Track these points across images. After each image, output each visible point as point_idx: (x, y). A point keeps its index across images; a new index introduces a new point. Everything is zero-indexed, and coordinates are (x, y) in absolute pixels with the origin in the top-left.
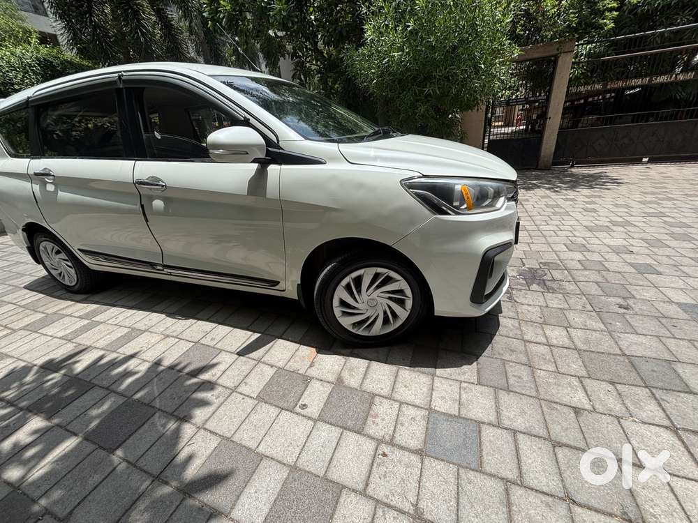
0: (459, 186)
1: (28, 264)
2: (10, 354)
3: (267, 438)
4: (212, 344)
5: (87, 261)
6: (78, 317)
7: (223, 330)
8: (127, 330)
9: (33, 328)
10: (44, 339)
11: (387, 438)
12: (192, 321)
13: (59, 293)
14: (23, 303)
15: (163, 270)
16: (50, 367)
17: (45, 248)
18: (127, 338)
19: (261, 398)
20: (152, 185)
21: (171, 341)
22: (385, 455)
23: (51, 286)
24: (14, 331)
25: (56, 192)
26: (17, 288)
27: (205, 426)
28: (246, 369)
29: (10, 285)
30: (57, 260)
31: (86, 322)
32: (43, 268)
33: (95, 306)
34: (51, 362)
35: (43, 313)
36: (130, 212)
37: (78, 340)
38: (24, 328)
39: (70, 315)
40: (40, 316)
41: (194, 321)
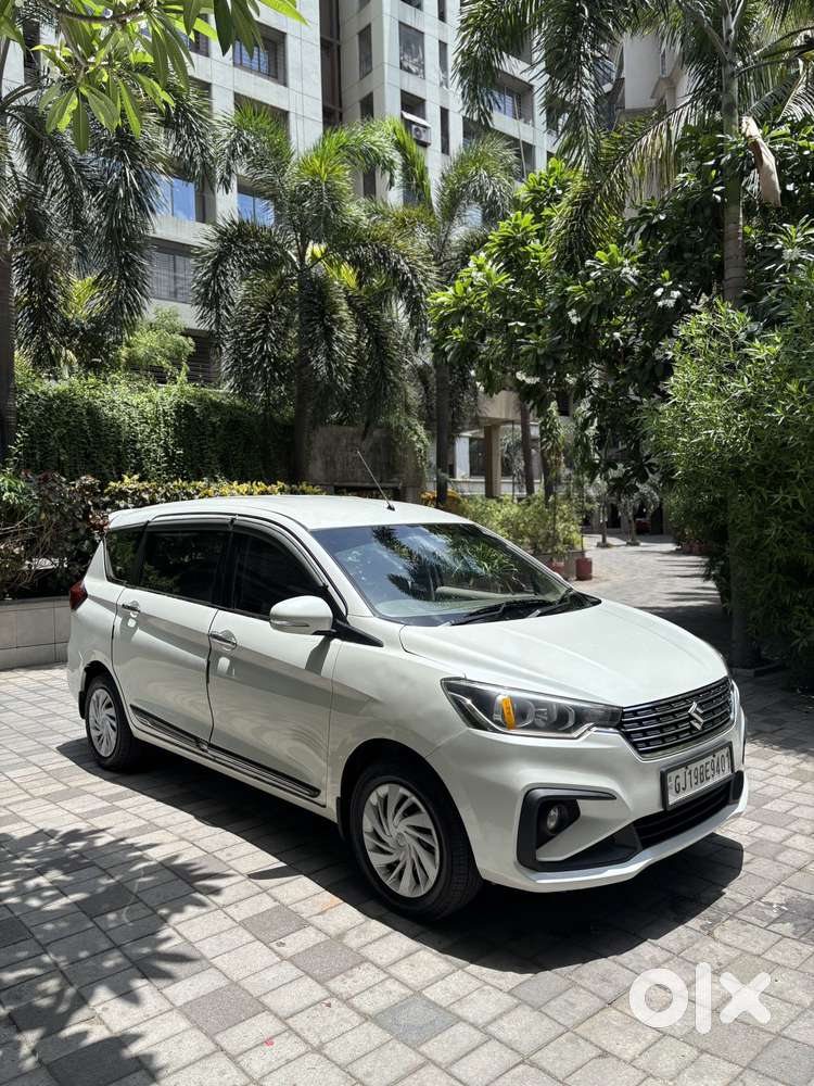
0: (502, 696)
1: (64, 718)
2: (28, 819)
3: (226, 956)
4: (225, 859)
5: (135, 724)
6: (101, 798)
7: (248, 847)
8: (144, 822)
9: (52, 798)
10: (60, 812)
11: (344, 996)
12: (218, 830)
13: (88, 765)
14: (50, 768)
15: (207, 752)
16: (74, 835)
17: (98, 698)
18: (141, 831)
19: (243, 924)
20: (225, 641)
21: (185, 844)
22: (329, 1005)
23: (83, 753)
24: (34, 798)
25: (135, 629)
26: (47, 748)
27: (177, 927)
28: (244, 894)
29: (39, 743)
30: (104, 716)
31: (106, 804)
32: (84, 724)
33: (123, 789)
34: (76, 831)
35: (66, 785)
36: (196, 667)
37: (91, 821)
38: (43, 797)
39: (92, 794)
40: (61, 787)
41: (223, 830)
